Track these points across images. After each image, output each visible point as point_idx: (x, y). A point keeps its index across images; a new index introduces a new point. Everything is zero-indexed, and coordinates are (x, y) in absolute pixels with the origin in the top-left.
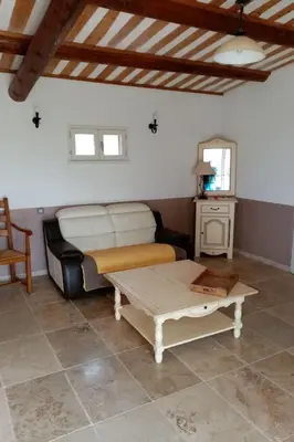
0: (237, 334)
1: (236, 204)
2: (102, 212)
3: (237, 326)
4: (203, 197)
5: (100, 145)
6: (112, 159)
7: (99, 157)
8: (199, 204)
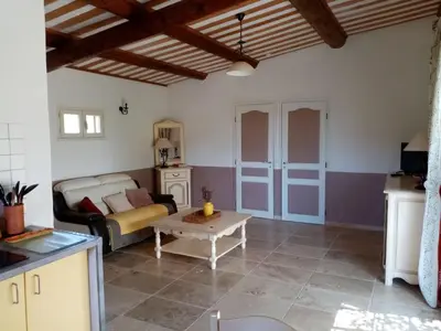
0: (244, 246)
1: (192, 171)
2: (96, 183)
3: (243, 241)
4: (164, 166)
5: (84, 125)
6: (94, 136)
7: (83, 135)
8: (163, 171)
